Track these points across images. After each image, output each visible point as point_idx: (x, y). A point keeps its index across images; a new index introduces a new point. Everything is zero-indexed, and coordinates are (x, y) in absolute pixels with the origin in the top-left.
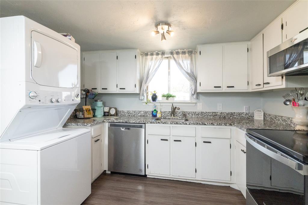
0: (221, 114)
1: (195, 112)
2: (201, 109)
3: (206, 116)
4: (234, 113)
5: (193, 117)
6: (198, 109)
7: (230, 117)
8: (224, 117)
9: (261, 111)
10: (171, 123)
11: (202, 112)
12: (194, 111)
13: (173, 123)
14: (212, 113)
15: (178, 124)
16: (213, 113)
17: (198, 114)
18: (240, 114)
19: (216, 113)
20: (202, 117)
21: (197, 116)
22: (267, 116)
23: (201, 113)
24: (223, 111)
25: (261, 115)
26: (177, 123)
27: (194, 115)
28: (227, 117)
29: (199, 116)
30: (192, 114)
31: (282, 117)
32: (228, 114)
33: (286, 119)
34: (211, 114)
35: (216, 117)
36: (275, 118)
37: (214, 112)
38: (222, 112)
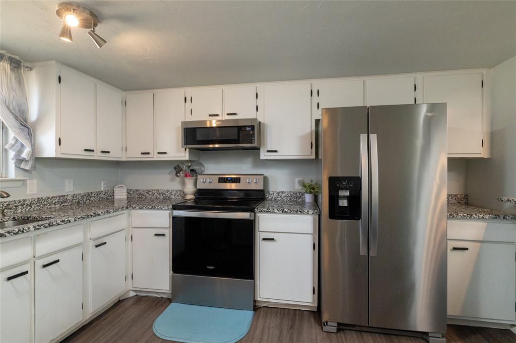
0: (73, 197)
1: (24, 201)
2: (35, 192)
3: (46, 205)
4: (91, 193)
5: (19, 211)
6: (28, 193)
7: (86, 200)
8: (78, 201)
9: (123, 187)
10: (38, 227)
11: (38, 198)
12: (22, 199)
13: (42, 227)
14: (58, 198)
15: (53, 225)
16: (60, 197)
17: (30, 205)
18: (98, 194)
19: (65, 197)
20: (38, 208)
21: (29, 208)
22: (132, 193)
23: (36, 200)
24: (76, 192)
25: (122, 192)
26: (50, 225)
27: (20, 207)
28: (81, 202)
29: (33, 207)
30: (16, 206)
31: (158, 190)
32: (83, 196)
33: (164, 192)
34: (57, 200)
35: (66, 204)
36: (147, 193)
37: (62, 196)
38: (74, 195)
